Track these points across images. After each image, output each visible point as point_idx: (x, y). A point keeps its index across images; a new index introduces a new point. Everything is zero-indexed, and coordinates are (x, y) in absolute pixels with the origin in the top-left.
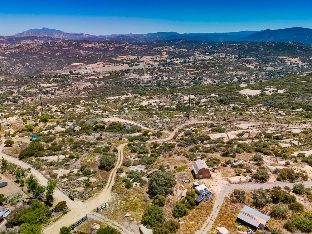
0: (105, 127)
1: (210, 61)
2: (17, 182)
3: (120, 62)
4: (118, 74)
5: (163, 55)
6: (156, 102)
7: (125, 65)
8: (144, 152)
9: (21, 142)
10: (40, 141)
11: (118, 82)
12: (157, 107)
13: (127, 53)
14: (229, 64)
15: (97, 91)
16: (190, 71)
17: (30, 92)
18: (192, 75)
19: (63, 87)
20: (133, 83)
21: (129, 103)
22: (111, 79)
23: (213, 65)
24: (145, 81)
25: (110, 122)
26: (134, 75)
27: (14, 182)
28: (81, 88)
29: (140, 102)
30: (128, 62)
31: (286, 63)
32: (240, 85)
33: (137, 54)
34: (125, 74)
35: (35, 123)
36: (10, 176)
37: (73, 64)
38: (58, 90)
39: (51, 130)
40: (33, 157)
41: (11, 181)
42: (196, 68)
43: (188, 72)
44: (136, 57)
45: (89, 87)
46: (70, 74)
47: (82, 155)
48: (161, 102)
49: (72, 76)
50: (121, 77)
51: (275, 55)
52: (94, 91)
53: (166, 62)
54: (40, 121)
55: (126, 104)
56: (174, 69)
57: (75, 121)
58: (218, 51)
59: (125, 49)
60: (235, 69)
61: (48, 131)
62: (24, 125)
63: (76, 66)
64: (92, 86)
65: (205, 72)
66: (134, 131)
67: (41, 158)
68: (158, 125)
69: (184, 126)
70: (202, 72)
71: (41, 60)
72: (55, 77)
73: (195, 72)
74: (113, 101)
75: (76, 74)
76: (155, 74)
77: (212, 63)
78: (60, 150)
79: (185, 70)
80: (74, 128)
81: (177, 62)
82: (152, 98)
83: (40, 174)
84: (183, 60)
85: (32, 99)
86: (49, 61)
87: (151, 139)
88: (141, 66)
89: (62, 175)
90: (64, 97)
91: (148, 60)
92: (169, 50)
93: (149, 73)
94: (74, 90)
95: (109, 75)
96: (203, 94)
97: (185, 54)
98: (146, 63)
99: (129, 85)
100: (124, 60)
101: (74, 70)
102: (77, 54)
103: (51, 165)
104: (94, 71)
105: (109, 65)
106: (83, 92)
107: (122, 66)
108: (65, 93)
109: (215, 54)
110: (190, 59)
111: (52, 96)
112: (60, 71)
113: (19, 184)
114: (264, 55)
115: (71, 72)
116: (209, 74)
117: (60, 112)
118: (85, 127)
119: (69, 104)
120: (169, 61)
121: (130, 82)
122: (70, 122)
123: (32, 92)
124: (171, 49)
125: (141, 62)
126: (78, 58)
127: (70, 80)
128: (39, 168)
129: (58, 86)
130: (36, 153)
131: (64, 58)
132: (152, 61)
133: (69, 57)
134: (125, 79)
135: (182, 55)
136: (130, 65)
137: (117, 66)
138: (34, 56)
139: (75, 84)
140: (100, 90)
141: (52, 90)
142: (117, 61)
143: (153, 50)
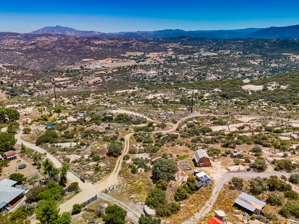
0: (113, 118)
1: (214, 57)
2: (35, 164)
3: (127, 58)
4: (126, 69)
5: (169, 52)
6: (161, 96)
7: (133, 61)
8: (149, 141)
9: (38, 130)
10: (54, 129)
11: (126, 77)
12: (162, 101)
13: (134, 49)
14: (234, 60)
15: (106, 85)
16: (194, 67)
17: (44, 85)
18: (196, 71)
19: (74, 81)
20: (140, 78)
21: (136, 96)
22: (119, 74)
23: (217, 61)
24: (151, 76)
25: (118, 114)
26: (141, 71)
27: (32, 164)
28: (91, 82)
29: (146, 96)
30: (135, 58)
31: (291, 59)
32: (243, 81)
33: (143, 50)
34: (132, 69)
35: (49, 113)
36: (29, 159)
37: (84, 60)
38: (70, 84)
39: (64, 120)
40: (48, 143)
41: (29, 163)
42: (201, 64)
43: (193, 68)
44: (143, 53)
45: (99, 82)
46: (81, 69)
47: (92, 143)
48: (165, 96)
49: (82, 71)
50: (128, 72)
51: (279, 52)
52: (103, 86)
53: (172, 58)
54: (54, 112)
55: (133, 98)
56: (179, 65)
57: (86, 112)
58: (223, 48)
59: (133, 46)
60: (239, 66)
61: (61, 121)
62: (40, 115)
63: (87, 62)
64: (101, 80)
65: (210, 68)
66: (140, 122)
67: (56, 144)
68: (162, 117)
69: (187, 118)
70: (206, 68)
71: (54, 56)
72: (67, 71)
73: (200, 67)
74: (120, 94)
75: (86, 69)
76: (160, 70)
77: (216, 60)
78: (72, 138)
79: (190, 66)
80: (85, 119)
81: (182, 58)
82: (157, 92)
83: (55, 158)
84: (188, 56)
85: (47, 92)
86: (62, 56)
87: (156, 130)
88: (147, 62)
89: (74, 160)
90: (75, 90)
91: (154, 56)
92: (175, 46)
93: (155, 68)
94: (85, 84)
95: (117, 70)
96: (206, 88)
97: (190, 51)
98: (152, 59)
99: (136, 80)
100: (131, 56)
101: (85, 66)
102: (87, 50)
103: (64, 151)
104: (103, 67)
105: (118, 61)
106: (93, 86)
107: (129, 62)
108: (76, 86)
109: (220, 51)
110: (195, 56)
111: (64, 89)
112: (72, 66)
113: (37, 167)
114: (268, 51)
115: (82, 67)
116: (213, 70)
117: (72, 104)
118: (95, 117)
119: (80, 97)
120: (175, 57)
121: (137, 77)
122: (81, 113)
123: (47, 85)
124: (177, 46)
125: (148, 58)
126: (88, 54)
127: (80, 75)
128: (54, 153)
129: (70, 80)
130: (51, 140)
131: (76, 54)
132: (158, 57)
133: (80, 53)
134: (132, 74)
135: (187, 52)
136: (137, 61)
137: (125, 62)
138: (48, 53)
139: (86, 78)
140: (109, 85)
141: (65, 84)
142: (124, 58)
143: (159, 47)
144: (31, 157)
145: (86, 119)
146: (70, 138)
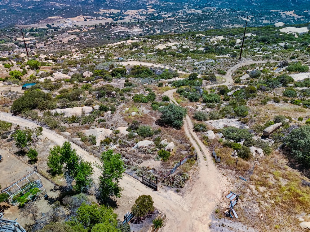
0: (127, 72)
2: (21, 153)
3: (102, 16)
4: (104, 27)
5: (149, 9)
6: (176, 45)
7: (109, 19)
9: (10, 91)
11: (105, 35)
12: (180, 50)
13: (109, 6)
14: (224, 17)
15: (85, 44)
17: (5, 46)
18: (186, 28)
19: (43, 40)
20: (123, 37)
21: (140, 47)
22: (97, 32)
23: (208, 18)
24: (136, 35)
25: (130, 66)
26: (122, 29)
27: (15, 154)
28: (65, 40)
29: (153, 46)
30: (111, 15)
31: (281, 16)
33: (119, 7)
34: (112, 27)
35: (22, 70)
36: (4, 142)
37: (49, 18)
38: (38, 43)
39: (49, 78)
42: (190, 20)
43: (182, 25)
44: (119, 11)
45: (75, 40)
46: (48, 28)
48: (182, 45)
49: (50, 30)
50: (108, 30)
51: (267, 9)
52: (81, 45)
53: (154, 15)
54: (28, 68)
55: (136, 49)
56: (166, 21)
57: (79, 66)
58: (207, 5)
59: (106, 2)
60: (231, 22)
61: (44, 79)
63: (54, 20)
64: (78, 38)
65: (200, 25)
69: (238, 68)
70: (196, 25)
72: (31, 30)
74: (116, 46)
75: (54, 28)
76: (145, 27)
77: (207, 16)
78: (78, 99)
80: (82, 74)
81: (165, 16)
82: (168, 41)
84: (171, 14)
85: (9, 54)
86: (21, 15)
87: (204, 84)
88: (127, 20)
90: (47, 51)
91: (133, 14)
92: (155, 3)
93: (139, 26)
94: (57, 43)
95: (94, 28)
97: (173, 7)
98: (131, 17)
99: (118, 39)
100: (106, 13)
101: (52, 24)
103: (74, 122)
104: (75, 25)
105: (91, 19)
106: (68, 46)
107: (105, 20)
108: (47, 46)
110: (179, 13)
111: (32, 49)
112: (36, 25)
114: (256, 8)
115: (48, 26)
117: (51, 59)
118: (98, 72)
119: (58, 55)
120: (157, 15)
121: (119, 36)
122: (73, 68)
123: (8, 46)
124: (157, 3)
125: (126, 15)
126: (54, 11)
127: (49, 34)
128: (56, 127)
129: (37, 39)
130: (41, 103)
131: (38, 12)
132: (138, 15)
133: (43, 11)
134: (113, 32)
135: (170, 9)
136: (114, 19)
137: (100, 20)
139: (57, 36)
140: (87, 43)
141: (31, 43)
142: (99, 15)
143: (137, 3)
144: (9, 137)
145: (84, 74)
146: (74, 100)
